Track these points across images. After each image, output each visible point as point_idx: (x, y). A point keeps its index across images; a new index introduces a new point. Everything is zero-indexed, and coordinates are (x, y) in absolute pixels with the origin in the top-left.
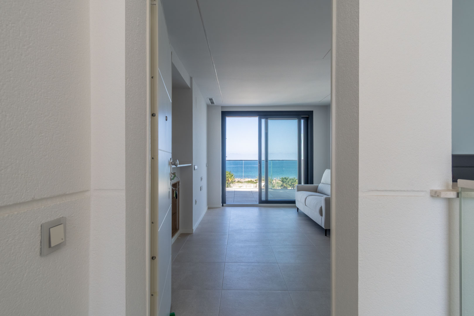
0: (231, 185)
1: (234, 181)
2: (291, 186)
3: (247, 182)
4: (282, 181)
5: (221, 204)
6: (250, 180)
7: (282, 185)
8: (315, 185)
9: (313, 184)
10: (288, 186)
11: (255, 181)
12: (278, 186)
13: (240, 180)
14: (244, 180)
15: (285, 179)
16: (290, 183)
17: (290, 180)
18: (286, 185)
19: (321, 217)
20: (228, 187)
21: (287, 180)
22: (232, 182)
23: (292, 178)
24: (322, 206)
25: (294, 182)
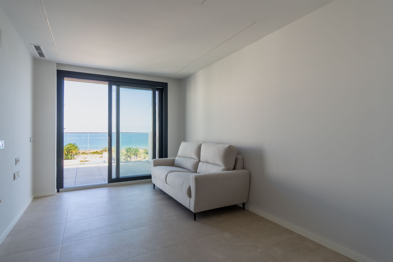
0: (75, 156)
1: (78, 152)
2: (134, 155)
3: (92, 153)
4: (127, 151)
5: (56, 190)
6: (95, 151)
7: (126, 155)
8: (170, 158)
9: (167, 157)
10: (132, 155)
11: (101, 152)
12: (123, 155)
13: (85, 151)
14: (90, 151)
15: (129, 149)
16: (133, 152)
17: (134, 149)
18: (130, 155)
19: (188, 199)
20: (72, 159)
21: (131, 150)
22: (76, 154)
23: (135, 148)
24: (190, 187)
25: (137, 151)
